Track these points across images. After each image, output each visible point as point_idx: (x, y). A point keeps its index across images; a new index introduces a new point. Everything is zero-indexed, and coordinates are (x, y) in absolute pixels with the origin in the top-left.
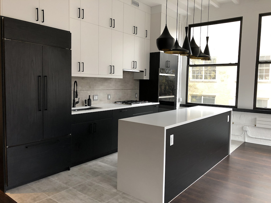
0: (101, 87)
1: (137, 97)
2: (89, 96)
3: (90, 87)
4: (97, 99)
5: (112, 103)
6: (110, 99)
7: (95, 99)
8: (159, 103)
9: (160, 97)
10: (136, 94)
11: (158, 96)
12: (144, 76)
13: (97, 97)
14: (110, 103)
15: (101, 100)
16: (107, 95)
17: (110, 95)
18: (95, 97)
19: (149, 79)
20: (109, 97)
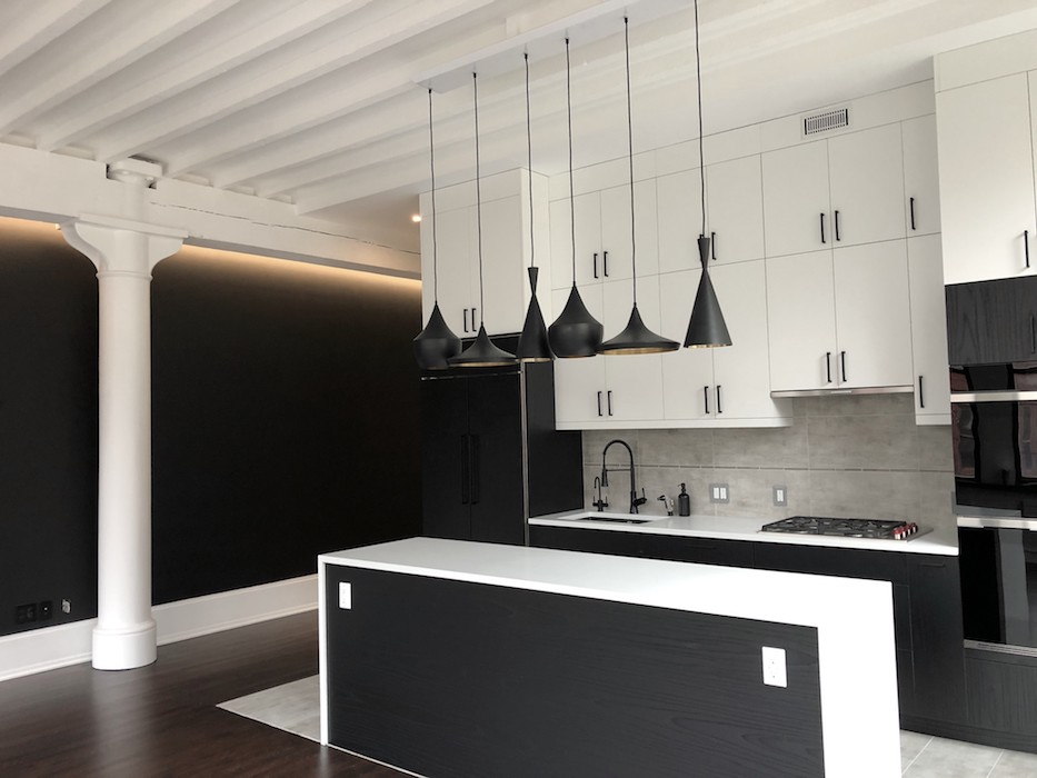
0: (742, 459)
2: (683, 485)
3: (698, 459)
4: (724, 496)
6: (784, 504)
8: (953, 551)
12: (919, 411)
13: (723, 490)
15: (743, 504)
16: (771, 490)
17: (781, 488)
18: (716, 490)
19: (950, 423)
20: (780, 495)
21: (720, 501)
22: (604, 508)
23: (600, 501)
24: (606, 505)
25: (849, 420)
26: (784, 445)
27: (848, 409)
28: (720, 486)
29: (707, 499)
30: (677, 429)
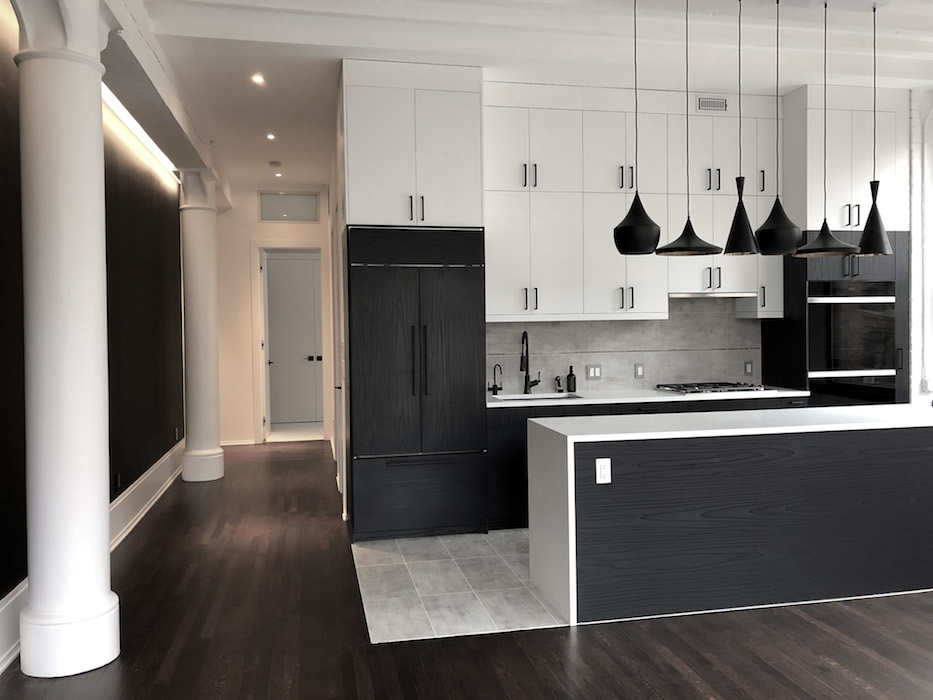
0: (611, 345)
1: (751, 374)
2: (571, 367)
3: (577, 346)
4: (598, 374)
5: (651, 388)
6: (642, 377)
7: (592, 374)
8: (807, 393)
9: (812, 375)
10: (746, 363)
11: (808, 369)
12: (759, 308)
13: (598, 370)
14: (643, 387)
15: (612, 379)
16: (633, 367)
17: (641, 365)
18: (592, 370)
19: (782, 317)
20: (640, 370)
21: (595, 378)
22: (499, 392)
23: (495, 386)
24: (501, 389)
25: (687, 315)
26: (643, 333)
27: (687, 307)
28: (595, 367)
29: (584, 377)
30: (559, 322)
